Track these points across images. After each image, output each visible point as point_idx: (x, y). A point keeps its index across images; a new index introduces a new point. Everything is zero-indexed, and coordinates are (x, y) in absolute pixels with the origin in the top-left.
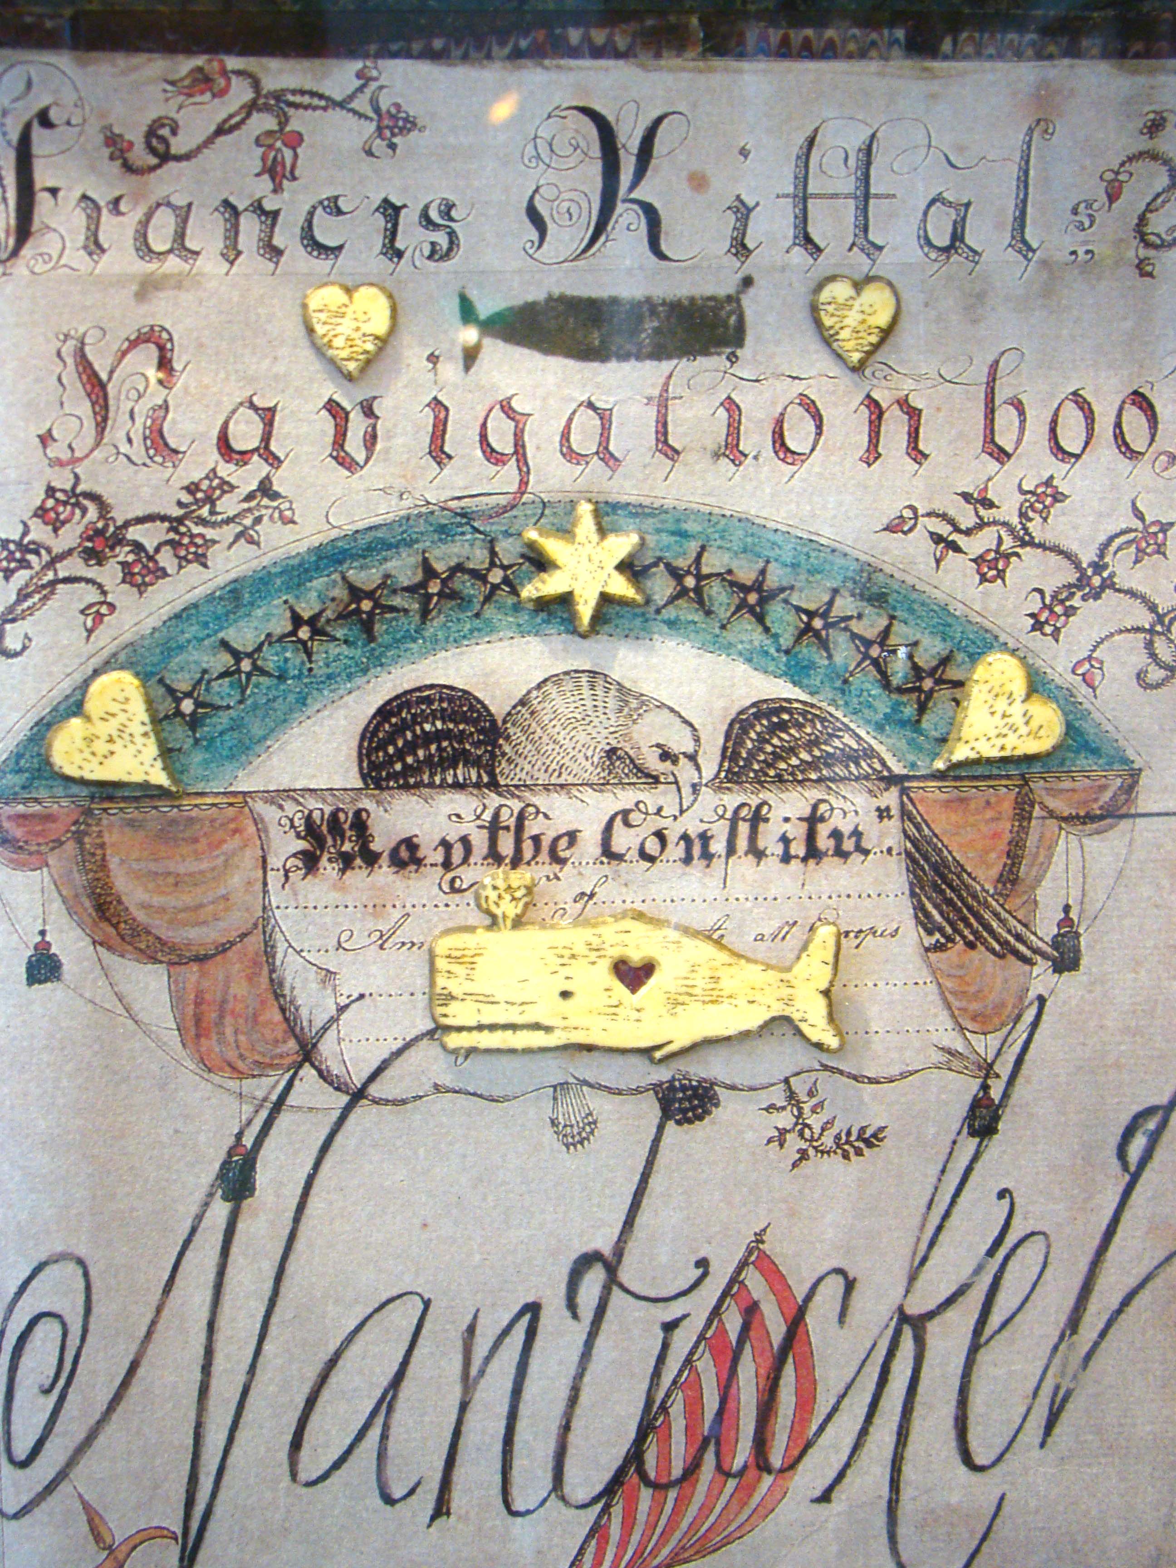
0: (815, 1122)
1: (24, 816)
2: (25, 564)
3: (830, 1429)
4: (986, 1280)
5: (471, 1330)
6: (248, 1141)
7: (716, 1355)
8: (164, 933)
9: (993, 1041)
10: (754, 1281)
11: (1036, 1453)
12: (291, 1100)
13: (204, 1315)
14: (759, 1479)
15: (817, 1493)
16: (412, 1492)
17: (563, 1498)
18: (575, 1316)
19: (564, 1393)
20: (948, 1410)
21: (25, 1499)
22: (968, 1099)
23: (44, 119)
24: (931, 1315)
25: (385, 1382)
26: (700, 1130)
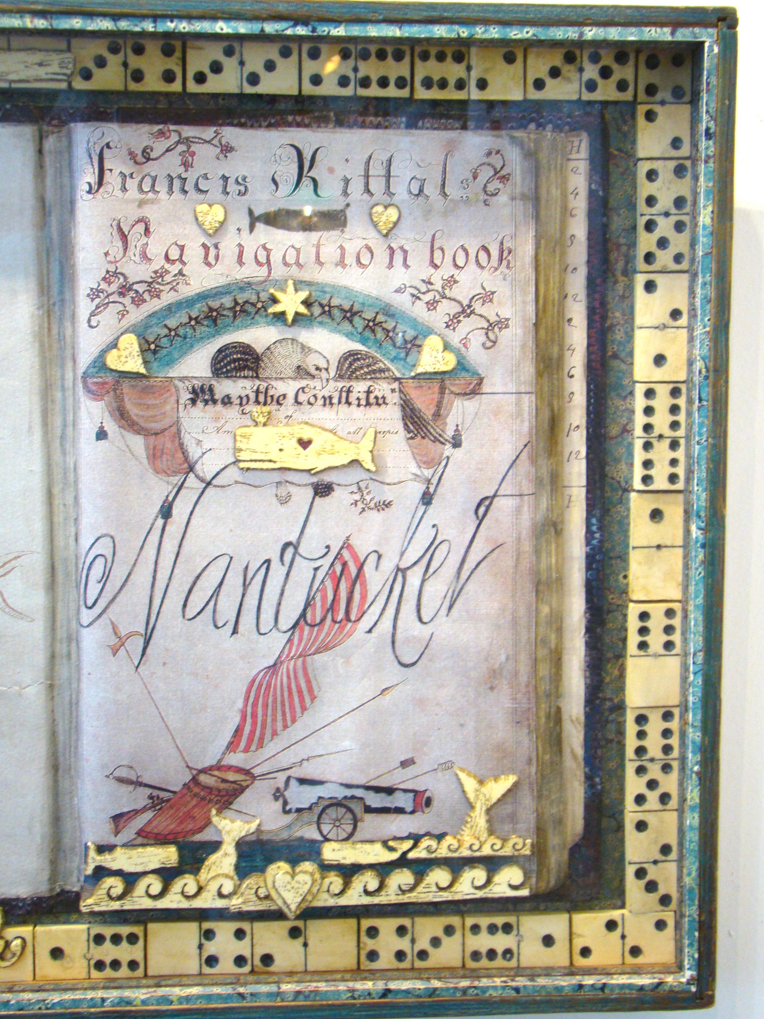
0: (368, 498)
1: (97, 383)
2: (98, 296)
3: (372, 607)
4: (428, 556)
5: (247, 568)
6: (170, 499)
7: (333, 580)
8: (143, 424)
9: (431, 471)
10: (346, 554)
11: (445, 619)
12: (186, 485)
13: (154, 558)
14: (346, 625)
15: (367, 630)
16: (224, 625)
17: (278, 629)
18: (283, 564)
19: (279, 591)
20: (414, 602)
21: (91, 620)
22: (422, 492)
23: (108, 146)
24: (408, 568)
25: (216, 585)
26: (327, 499)
